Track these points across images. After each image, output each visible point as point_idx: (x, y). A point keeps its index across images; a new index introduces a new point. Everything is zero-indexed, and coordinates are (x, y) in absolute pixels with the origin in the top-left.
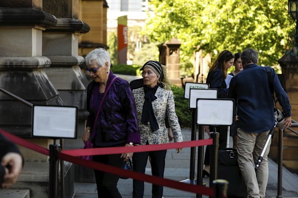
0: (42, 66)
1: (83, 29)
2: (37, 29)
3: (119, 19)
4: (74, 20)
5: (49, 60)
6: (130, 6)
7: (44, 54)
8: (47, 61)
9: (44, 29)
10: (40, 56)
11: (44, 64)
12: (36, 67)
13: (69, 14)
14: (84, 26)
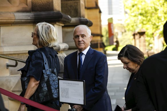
0: (63, 50)
1: (88, 24)
2: (58, 25)
3: (109, 20)
4: (82, 18)
5: (67, 45)
6: (113, 12)
7: (64, 42)
8: (66, 46)
9: (63, 25)
10: (61, 43)
11: (64, 48)
12: (59, 50)
13: (79, 14)
14: (89, 22)
